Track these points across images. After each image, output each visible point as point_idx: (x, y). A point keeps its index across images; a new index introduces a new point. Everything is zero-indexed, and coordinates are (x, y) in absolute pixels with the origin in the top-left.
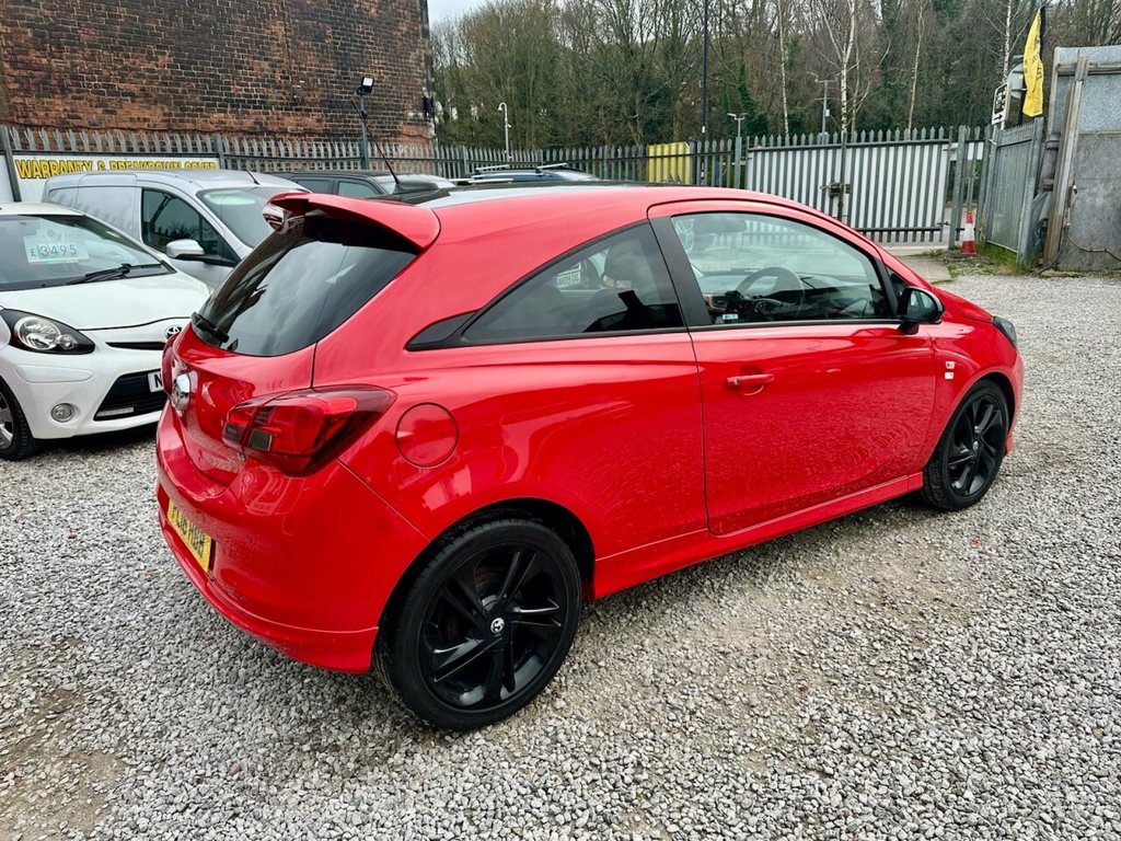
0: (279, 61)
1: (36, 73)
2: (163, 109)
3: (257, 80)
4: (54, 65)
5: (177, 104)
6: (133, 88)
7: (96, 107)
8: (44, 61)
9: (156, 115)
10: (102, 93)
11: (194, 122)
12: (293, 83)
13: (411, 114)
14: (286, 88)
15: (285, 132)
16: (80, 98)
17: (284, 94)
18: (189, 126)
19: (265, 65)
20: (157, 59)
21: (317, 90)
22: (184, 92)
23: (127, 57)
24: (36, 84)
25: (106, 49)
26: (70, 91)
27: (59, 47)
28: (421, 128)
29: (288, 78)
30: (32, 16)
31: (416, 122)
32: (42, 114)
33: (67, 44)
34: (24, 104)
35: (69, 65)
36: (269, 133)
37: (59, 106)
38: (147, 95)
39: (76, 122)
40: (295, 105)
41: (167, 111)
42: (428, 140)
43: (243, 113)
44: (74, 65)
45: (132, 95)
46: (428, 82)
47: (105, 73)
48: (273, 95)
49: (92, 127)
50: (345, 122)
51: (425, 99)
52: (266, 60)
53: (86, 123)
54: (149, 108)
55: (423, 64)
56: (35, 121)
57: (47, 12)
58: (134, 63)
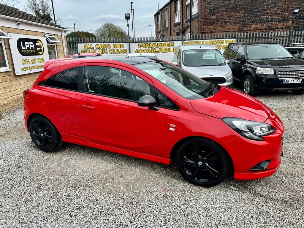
0: (281, 7)
1: (207, 20)
2: (238, 25)
3: (272, 14)
4: (212, 18)
5: (243, 24)
6: (231, 21)
7: (221, 27)
8: (210, 17)
9: (236, 27)
10: (223, 23)
11: (247, 28)
12: (285, 13)
14: (282, 15)
15: (277, 28)
16: (217, 25)
17: (280, 16)
18: (245, 29)
19: (275, 9)
20: (240, 12)
22: (246, 20)
23: (231, 13)
24: (207, 23)
25: (226, 12)
26: (215, 23)
27: (215, 14)
29: (283, 11)
30: (210, 7)
32: (207, 30)
33: (216, 12)
34: (204, 28)
35: (216, 17)
36: (272, 29)
37: (211, 27)
38: (235, 22)
39: (215, 31)
40: (284, 19)
41: (239, 26)
43: (264, 24)
44: (217, 17)
45: (230, 23)
47: (225, 18)
48: (276, 17)
49: (219, 32)
52: (276, 7)
53: (217, 31)
54: (234, 26)
56: (205, 31)
57: (214, 6)
58: (233, 14)
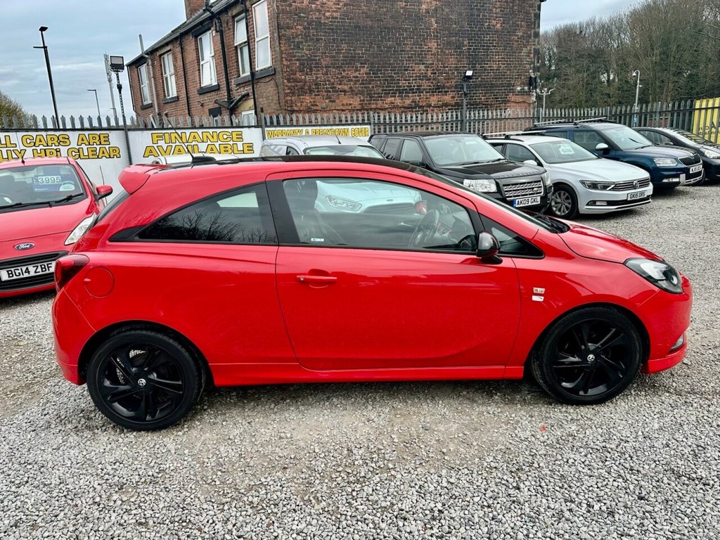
0: (431, 64)
1: (298, 84)
2: (360, 98)
3: (417, 76)
4: (307, 79)
5: (368, 94)
6: (346, 87)
7: (326, 99)
8: (303, 77)
9: (356, 102)
10: (330, 92)
11: (376, 104)
12: (438, 76)
13: (519, 88)
14: (434, 79)
15: (429, 106)
16: (319, 95)
17: (432, 83)
18: (373, 106)
19: (422, 67)
20: (360, 70)
21: (454, 79)
22: (373, 87)
23: (344, 71)
24: (298, 89)
25: (334, 67)
26: (314, 92)
27: (311, 70)
28: (525, 97)
29: (436, 73)
30: (300, 55)
31: (522, 93)
32: (299, 104)
33: (315, 67)
34: (291, 100)
35: (314, 78)
36: (420, 107)
37: (308, 99)
38: (352, 91)
39: (315, 108)
40: (438, 89)
41: (362, 98)
42: (530, 104)
43: (405, 96)
44: (317, 78)
45: (345, 91)
46: (534, 66)
47: (332, 81)
48: (425, 84)
49: (324, 110)
50: (471, 96)
51: (531, 77)
52: (423, 64)
53: (319, 108)
54: (353, 98)
55: (532, 55)
56: (296, 108)
57: (307, 52)
58: (348, 74)
